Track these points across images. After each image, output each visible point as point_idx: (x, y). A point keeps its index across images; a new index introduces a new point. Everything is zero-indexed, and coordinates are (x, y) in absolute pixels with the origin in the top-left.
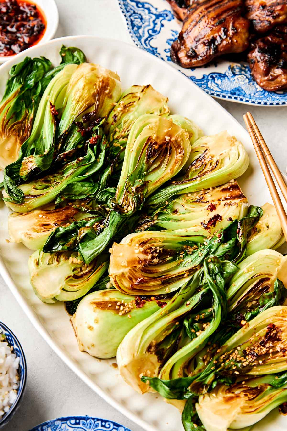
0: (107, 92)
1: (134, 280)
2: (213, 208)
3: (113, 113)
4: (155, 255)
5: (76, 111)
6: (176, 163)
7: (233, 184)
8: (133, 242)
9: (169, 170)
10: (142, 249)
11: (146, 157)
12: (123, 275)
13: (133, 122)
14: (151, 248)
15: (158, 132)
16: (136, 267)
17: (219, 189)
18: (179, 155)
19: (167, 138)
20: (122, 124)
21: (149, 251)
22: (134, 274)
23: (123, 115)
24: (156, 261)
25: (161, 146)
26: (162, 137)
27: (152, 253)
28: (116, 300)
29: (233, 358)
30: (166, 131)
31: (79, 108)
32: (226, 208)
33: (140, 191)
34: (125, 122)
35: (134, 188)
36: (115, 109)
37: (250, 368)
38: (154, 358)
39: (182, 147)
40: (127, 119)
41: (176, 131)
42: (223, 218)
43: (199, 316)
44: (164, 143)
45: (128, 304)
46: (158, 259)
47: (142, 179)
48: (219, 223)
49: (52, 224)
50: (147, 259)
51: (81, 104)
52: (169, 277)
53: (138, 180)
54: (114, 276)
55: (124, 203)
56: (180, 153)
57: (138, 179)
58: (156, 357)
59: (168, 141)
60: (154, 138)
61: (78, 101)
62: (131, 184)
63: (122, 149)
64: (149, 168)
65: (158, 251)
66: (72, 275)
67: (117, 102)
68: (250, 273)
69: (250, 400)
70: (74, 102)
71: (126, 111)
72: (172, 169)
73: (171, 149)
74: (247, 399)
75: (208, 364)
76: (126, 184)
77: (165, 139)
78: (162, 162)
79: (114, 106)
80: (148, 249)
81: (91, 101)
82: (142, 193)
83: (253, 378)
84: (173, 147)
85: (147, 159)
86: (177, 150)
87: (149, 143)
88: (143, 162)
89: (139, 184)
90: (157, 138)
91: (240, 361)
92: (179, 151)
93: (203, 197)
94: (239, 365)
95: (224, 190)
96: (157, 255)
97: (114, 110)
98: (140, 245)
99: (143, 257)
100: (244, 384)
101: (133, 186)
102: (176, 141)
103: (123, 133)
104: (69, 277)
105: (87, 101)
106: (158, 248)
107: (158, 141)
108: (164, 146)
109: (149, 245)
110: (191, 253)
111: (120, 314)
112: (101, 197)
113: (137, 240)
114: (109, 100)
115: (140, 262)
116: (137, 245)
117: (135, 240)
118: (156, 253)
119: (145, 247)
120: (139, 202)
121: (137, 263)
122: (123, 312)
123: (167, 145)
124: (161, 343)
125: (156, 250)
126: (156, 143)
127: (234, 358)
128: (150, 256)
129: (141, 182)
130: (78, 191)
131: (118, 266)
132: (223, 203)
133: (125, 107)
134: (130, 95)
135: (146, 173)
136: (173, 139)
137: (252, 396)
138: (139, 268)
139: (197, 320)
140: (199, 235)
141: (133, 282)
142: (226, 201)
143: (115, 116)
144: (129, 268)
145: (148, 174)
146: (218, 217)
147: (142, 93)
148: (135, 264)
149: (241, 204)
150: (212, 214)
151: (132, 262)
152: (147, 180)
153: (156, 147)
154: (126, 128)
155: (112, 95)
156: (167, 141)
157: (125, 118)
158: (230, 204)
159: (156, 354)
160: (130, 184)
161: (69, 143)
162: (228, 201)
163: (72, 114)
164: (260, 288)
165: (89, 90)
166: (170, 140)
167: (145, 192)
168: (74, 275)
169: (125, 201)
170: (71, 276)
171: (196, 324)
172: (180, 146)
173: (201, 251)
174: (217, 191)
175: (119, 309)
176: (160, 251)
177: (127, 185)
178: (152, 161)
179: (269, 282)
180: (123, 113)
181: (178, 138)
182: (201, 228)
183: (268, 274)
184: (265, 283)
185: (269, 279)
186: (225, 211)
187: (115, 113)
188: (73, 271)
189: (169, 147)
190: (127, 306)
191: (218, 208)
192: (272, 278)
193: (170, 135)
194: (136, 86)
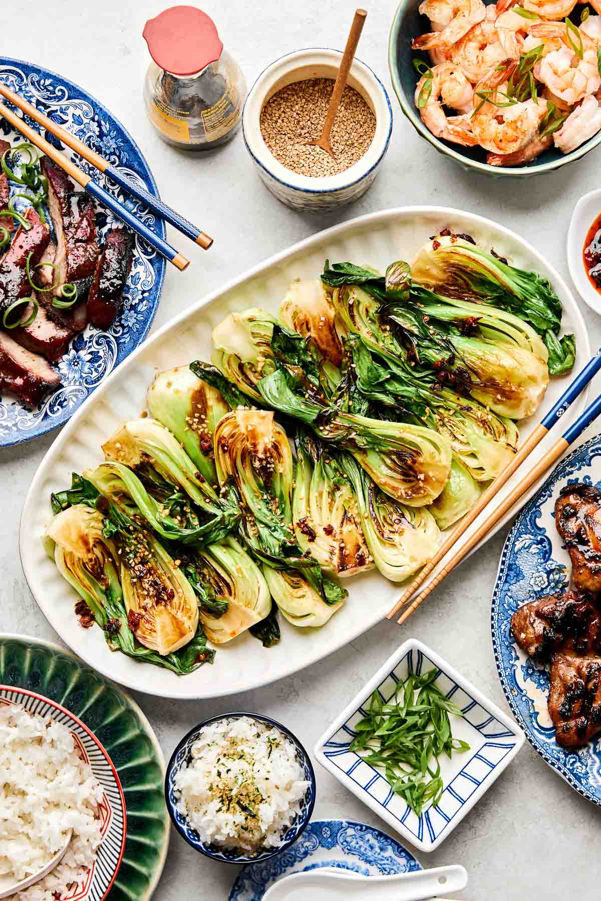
0: (499, 397)
2: (329, 531)
3: (474, 405)
4: (264, 462)
5: (467, 355)
6: (394, 488)
7: (367, 560)
8: (277, 435)
9: (383, 480)
10: (270, 446)
11: (396, 450)
12: (237, 426)
13: (462, 433)
14: (272, 457)
15: (429, 465)
17: (361, 541)
18: (403, 492)
19: (422, 476)
20: (462, 419)
21: (268, 455)
23: (473, 420)
24: (257, 464)
25: (411, 468)
26: (422, 469)
27: (266, 459)
28: (210, 413)
29: (139, 548)
30: (431, 474)
31: (474, 360)
32: (328, 548)
33: (350, 443)
34: (463, 422)
35: (353, 435)
36: (481, 408)
37: (128, 567)
38: (136, 460)
39: (414, 495)
40: (467, 424)
41: (433, 488)
42: (312, 543)
43: (189, 511)
44: (415, 472)
45: (203, 428)
48: (307, 537)
49: (309, 334)
51: (478, 362)
53: (365, 441)
54: (235, 415)
56: (406, 493)
57: (367, 440)
58: (138, 462)
60: (421, 459)
61: (481, 359)
62: (358, 433)
63: (423, 418)
64: (384, 453)
65: (268, 466)
66: (242, 362)
68: (235, 572)
69: (84, 564)
70: (480, 353)
71: (478, 423)
72: (385, 484)
73: (410, 481)
74: (85, 561)
75: (131, 519)
77: (421, 473)
78: (395, 471)
79: (485, 407)
80: (271, 454)
81: (484, 376)
82: (349, 446)
83: (117, 571)
84: (413, 484)
85: (394, 451)
86: (410, 490)
87: (413, 453)
88: (390, 445)
89: (361, 441)
90: (421, 464)
91: (136, 557)
92: (410, 493)
93: (350, 521)
94: (131, 555)
95: (358, 548)
96: (265, 464)
97: (478, 407)
98: (274, 444)
99: (261, 447)
100: (108, 560)
102: (420, 488)
103: (446, 420)
104: (239, 358)
105: (483, 370)
106: (273, 466)
107: (417, 465)
108: (411, 473)
109: (275, 454)
111: (188, 419)
113: (279, 439)
114: (491, 400)
115: (254, 445)
116: (273, 440)
117: (279, 437)
118: (267, 464)
119: (273, 450)
120: (338, 443)
121: (252, 441)
122: (191, 422)
123: (414, 476)
124: (154, 469)
125: (270, 464)
126: (414, 462)
127: (140, 551)
128: (262, 456)
129: (362, 445)
131: (247, 419)
132: (336, 545)
133: (484, 422)
135: (377, 450)
136: (421, 484)
137: (89, 566)
138: (247, 445)
139: (185, 509)
140: (292, 515)
142: (338, 548)
143: (469, 409)
144: (246, 433)
145: (377, 453)
146: (312, 536)
147: (504, 444)
148: (251, 439)
149: (331, 566)
150: (320, 532)
151: (254, 435)
152: (368, 451)
153: (409, 462)
154: (454, 423)
155: (497, 404)
156: (418, 476)
157: (468, 422)
158: (332, 553)
159: (142, 463)
162: (337, 551)
163: (463, 351)
164: (221, 585)
165: (499, 373)
166: (420, 479)
167: (351, 450)
168: (243, 364)
170: (241, 360)
171: (178, 508)
172: (415, 493)
174: (357, 539)
175: (195, 417)
176: (270, 468)
177: (357, 428)
178: (394, 457)
179: (227, 595)
180: (477, 420)
181: (425, 491)
182: (302, 516)
183: (235, 594)
184: (226, 590)
185: (230, 594)
186: (323, 547)
187: (474, 408)
188: (249, 363)
189: (412, 478)
190: (200, 427)
191: (329, 538)
192: (231, 599)
193: (427, 480)
194: (517, 436)
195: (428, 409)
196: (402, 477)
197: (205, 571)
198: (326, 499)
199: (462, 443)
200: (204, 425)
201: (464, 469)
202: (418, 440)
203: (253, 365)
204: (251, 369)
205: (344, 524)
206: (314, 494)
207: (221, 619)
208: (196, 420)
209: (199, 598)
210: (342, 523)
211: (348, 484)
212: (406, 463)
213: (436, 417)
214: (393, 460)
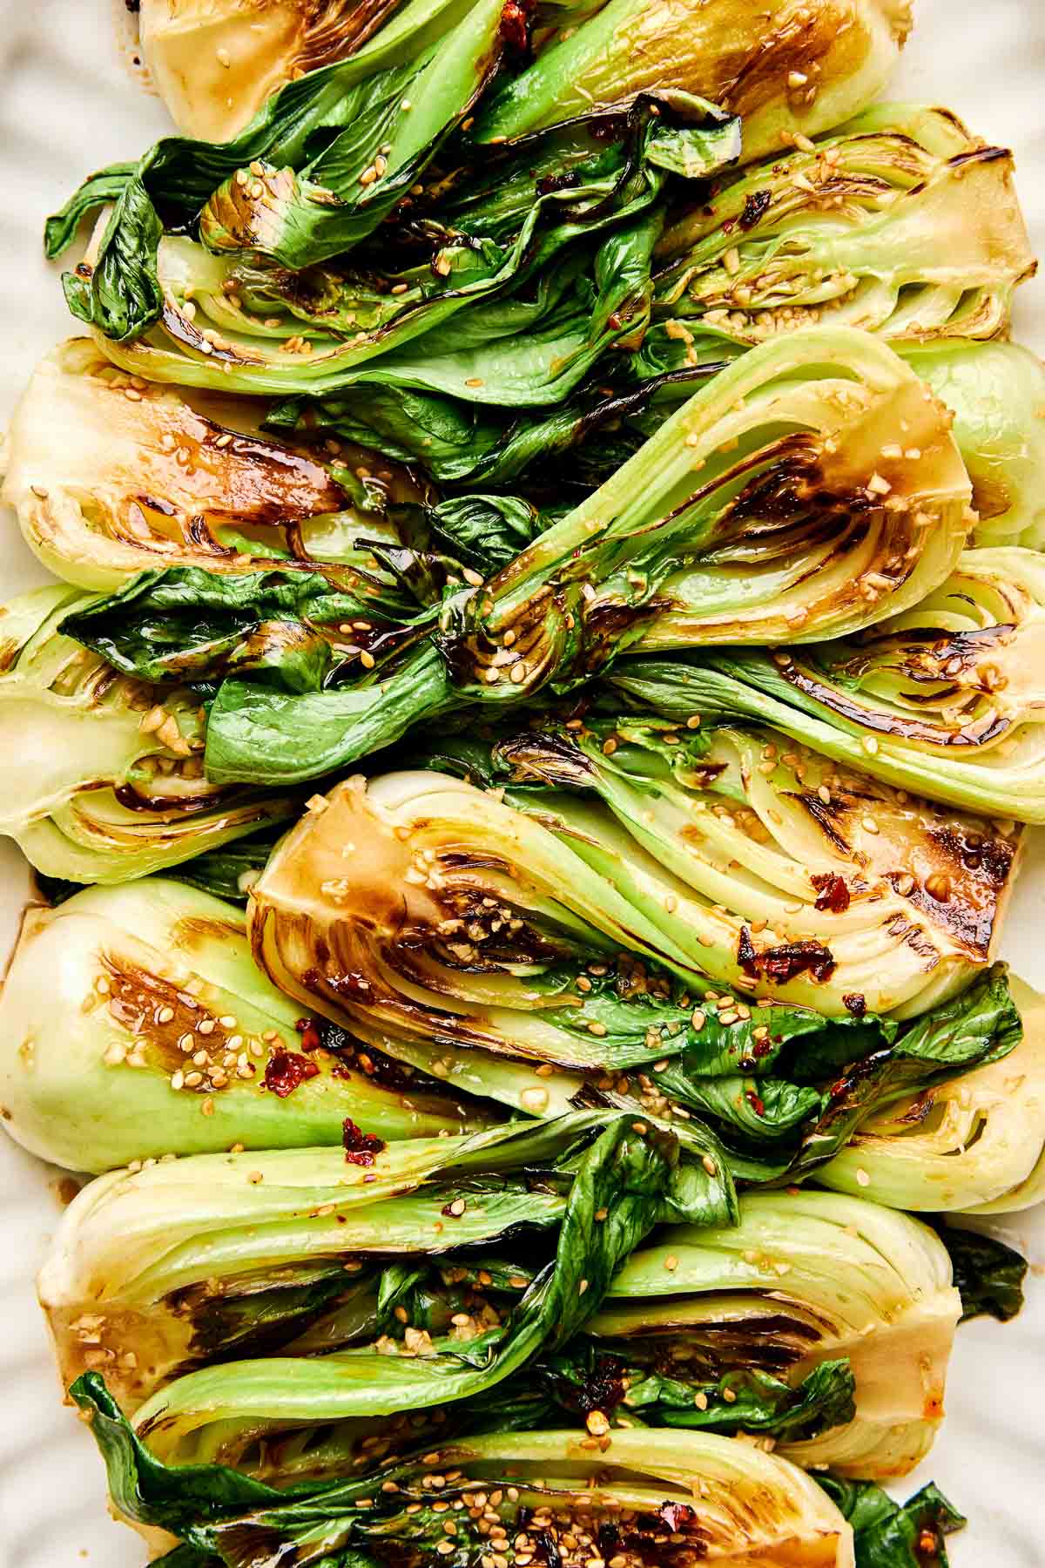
0: (797, 78)
1: (331, 966)
2: (834, 896)
3: (761, 180)
4: (476, 931)
6: (841, 602)
7: (999, 841)
8: (421, 833)
10: (438, 880)
11: (731, 505)
12: (303, 924)
13: (819, 274)
14: (476, 897)
15: (858, 434)
16: (371, 926)
17: (931, 821)
18: (874, 580)
19: (878, 485)
20: (775, 245)
21: (462, 903)
22: (348, 945)
23: (805, 211)
24: (463, 952)
25: (824, 499)
26: (856, 464)
27: (469, 919)
28: (212, 999)
29: (466, 1511)
30: (891, 452)
32: (881, 938)
33: (608, 628)
34: (788, 250)
35: (592, 599)
36: (784, 164)
38: (181, 1331)
39: (911, 553)
40: (802, 241)
41: (933, 478)
42: (837, 976)
43: (463, 1273)
44: (845, 495)
45: (237, 1052)
46: (476, 952)
47: (650, 580)
48: (806, 978)
49: (181, 518)
50: (434, 927)
52: (476, 1037)
53: (634, 577)
54: (264, 904)
55: (510, 636)
56: (886, 572)
57: (637, 569)
58: (188, 1333)
59: (871, 497)
60: (822, 449)
62: (593, 576)
63: (688, 363)
64: (718, 546)
65: (495, 926)
66: (119, 784)
67: (816, 139)
71: (828, 204)
72: (810, 614)
73: (861, 532)
76: (572, 566)
77: (863, 480)
78: (792, 556)
79: (790, 150)
80: (465, 893)
82: (613, 638)
84: (876, 531)
85: (732, 514)
86: (886, 551)
87: (786, 458)
88: (704, 511)
89: (623, 593)
90: (837, 458)
91: (483, 1538)
92: (893, 562)
93: (844, 807)
94: (470, 1553)
96: (483, 937)
97: (776, 170)
98: (444, 859)
99: (422, 906)
101: (595, 586)
102: (905, 517)
103: (744, 293)
104: (100, 785)
106: (507, 912)
107: (829, 473)
108: (839, 509)
109: (478, 881)
110: (630, 995)
111: (178, 1081)
112: (460, 520)
113: (442, 834)
115: (400, 918)
116: (429, 854)
117: (432, 830)
118: (487, 928)
119: (459, 878)
121: (384, 914)
122: (195, 1078)
123: (857, 509)
124: (242, 1299)
125: (495, 916)
126: (813, 475)
127: (473, 1511)
128: (450, 925)
129: (639, 594)
130: (391, 425)
131: (305, 877)
132: (890, 903)
133: (834, 185)
134: (896, 143)
135: (688, 560)
136: (897, 503)
138: (381, 939)
139: (448, 1281)
141: (324, 966)
142: (905, 903)
143: (763, 201)
144: (343, 915)
145: (698, 567)
146: (815, 961)
147: (946, 170)
148: (373, 913)
149: (950, 965)
150: (812, 924)
151: (370, 898)
152: (671, 592)
153: (804, 489)
154: (769, 279)
155: (811, 102)
156: (863, 496)
157: (798, 234)
158: (911, 935)
159: (197, 1323)
160: (589, 571)
161: (491, 198)
162: (913, 913)
166: (880, 498)
167: (627, 640)
168: (128, 787)
169: (520, 629)
170: (111, 784)
172: (907, 548)
173: (664, 1027)
174: (913, 828)
175: (189, 1055)
176: (505, 928)
177: (576, 569)
178: (751, 527)
179: (808, 1347)
180: (809, 205)
181: (924, 511)
182: (728, 944)
183: (821, 1320)
184: (790, 1340)
185: (814, 1336)
186: (870, 950)
187: (771, 185)
188: (137, 765)
189: (856, 519)
190: (229, 1059)
191: (858, 910)
192: (828, 1342)
193: (897, 477)
194: (948, 116)
195: (677, 328)
196: (828, 550)
197: (681, 1354)
198: (721, 829)
199: (844, 300)
200: (234, 1042)
201: (936, 348)
202: (759, 412)
203: (153, 757)
204: (159, 771)
205: (838, 829)
206: (683, 856)
207: (858, 1413)
208: (200, 1057)
209: (750, 1432)
210: (833, 835)
211: (727, 732)
212: (802, 504)
213: (714, 321)
214: (752, 540)
